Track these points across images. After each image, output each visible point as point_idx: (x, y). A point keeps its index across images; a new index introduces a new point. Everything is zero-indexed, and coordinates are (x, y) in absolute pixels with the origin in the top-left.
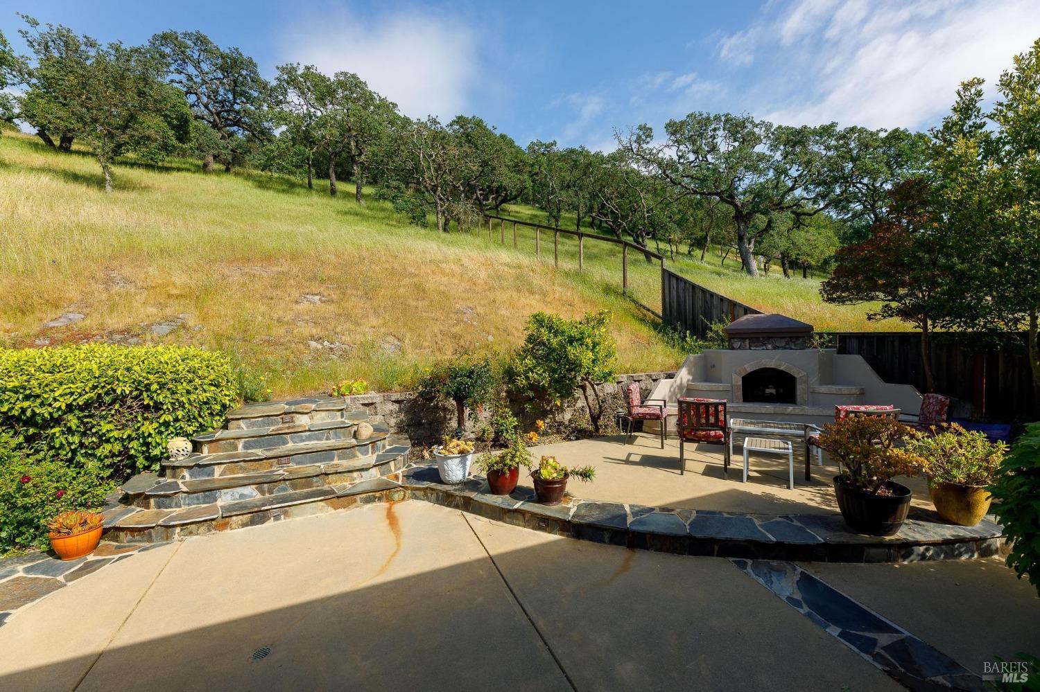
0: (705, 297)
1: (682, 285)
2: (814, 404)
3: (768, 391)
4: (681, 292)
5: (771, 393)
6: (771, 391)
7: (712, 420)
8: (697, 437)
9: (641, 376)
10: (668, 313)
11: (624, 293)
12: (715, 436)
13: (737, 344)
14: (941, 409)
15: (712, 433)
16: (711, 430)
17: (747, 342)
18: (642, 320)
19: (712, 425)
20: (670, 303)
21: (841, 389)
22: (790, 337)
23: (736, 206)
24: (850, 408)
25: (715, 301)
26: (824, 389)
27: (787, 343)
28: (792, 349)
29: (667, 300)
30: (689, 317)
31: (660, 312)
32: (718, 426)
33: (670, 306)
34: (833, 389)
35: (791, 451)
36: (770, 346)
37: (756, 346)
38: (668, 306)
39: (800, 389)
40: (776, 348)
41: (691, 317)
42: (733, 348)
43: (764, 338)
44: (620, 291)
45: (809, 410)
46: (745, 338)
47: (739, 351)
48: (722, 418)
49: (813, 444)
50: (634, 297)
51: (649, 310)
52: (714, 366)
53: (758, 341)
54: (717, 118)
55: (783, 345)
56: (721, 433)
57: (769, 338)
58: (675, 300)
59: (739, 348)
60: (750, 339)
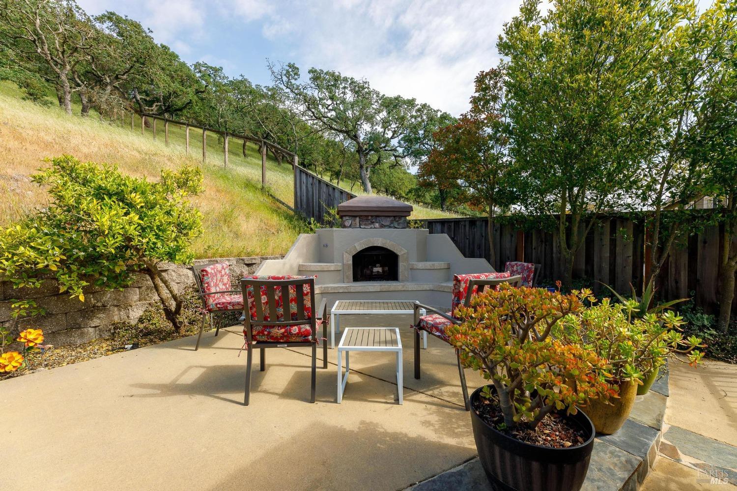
0: (329, 189)
1: (310, 180)
2: (413, 279)
3: (375, 270)
4: (310, 186)
5: (378, 272)
6: (378, 269)
7: (294, 307)
8: (272, 337)
9: (255, 259)
10: (299, 206)
11: (263, 188)
12: (299, 334)
13: (348, 223)
14: (528, 276)
15: (295, 330)
16: (292, 325)
17: (358, 219)
18: (276, 211)
19: (294, 316)
20: (301, 197)
21: (433, 265)
22: (394, 217)
23: (358, 143)
24: (472, 277)
25: (337, 194)
26: (421, 265)
27: (392, 223)
28: (395, 228)
29: (299, 194)
30: (316, 209)
31: (292, 205)
32: (303, 318)
33: (301, 200)
34: (428, 264)
35: (400, 346)
36: (377, 225)
37: (365, 225)
38: (299, 199)
39: (402, 266)
40: (382, 226)
41: (317, 209)
42: (344, 227)
43: (372, 216)
44: (260, 186)
45: (411, 286)
46: (356, 216)
47: (350, 229)
48: (308, 304)
49: (423, 328)
50: (272, 192)
51: (283, 204)
52: (327, 246)
53: (367, 220)
54: (345, 79)
55: (388, 223)
56: (308, 327)
57: (377, 216)
58: (305, 194)
59: (350, 226)
60: (360, 217)
